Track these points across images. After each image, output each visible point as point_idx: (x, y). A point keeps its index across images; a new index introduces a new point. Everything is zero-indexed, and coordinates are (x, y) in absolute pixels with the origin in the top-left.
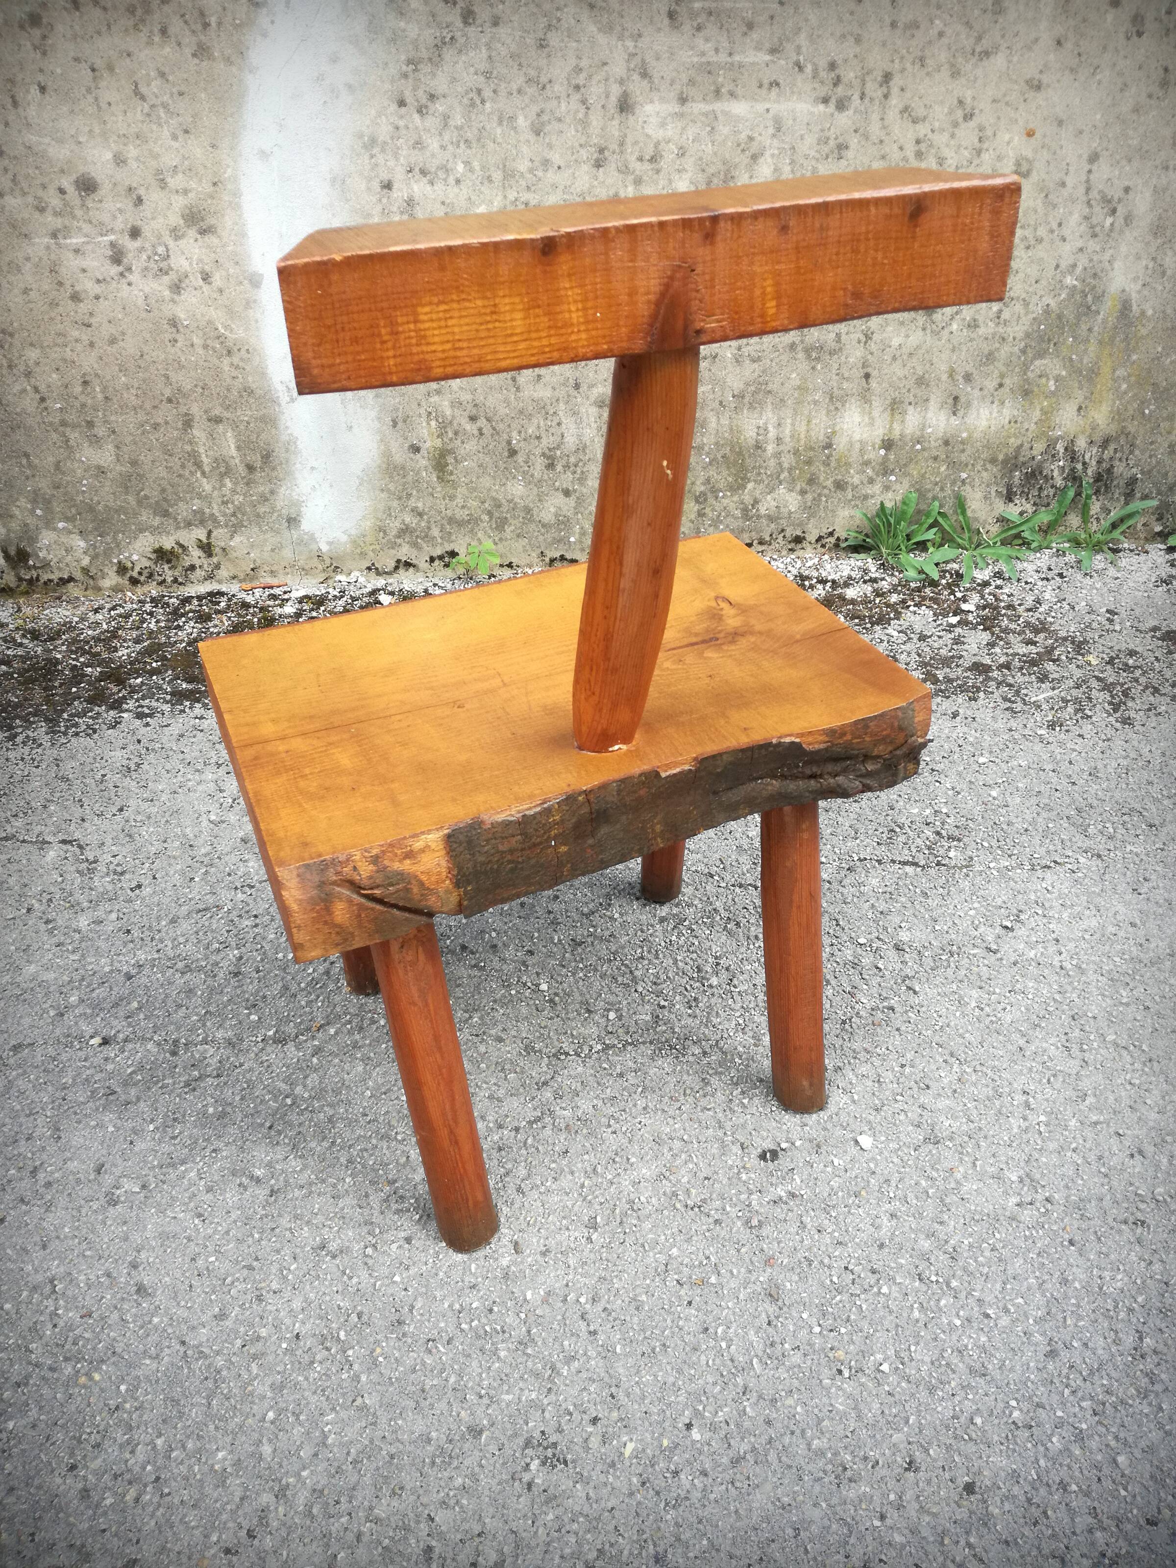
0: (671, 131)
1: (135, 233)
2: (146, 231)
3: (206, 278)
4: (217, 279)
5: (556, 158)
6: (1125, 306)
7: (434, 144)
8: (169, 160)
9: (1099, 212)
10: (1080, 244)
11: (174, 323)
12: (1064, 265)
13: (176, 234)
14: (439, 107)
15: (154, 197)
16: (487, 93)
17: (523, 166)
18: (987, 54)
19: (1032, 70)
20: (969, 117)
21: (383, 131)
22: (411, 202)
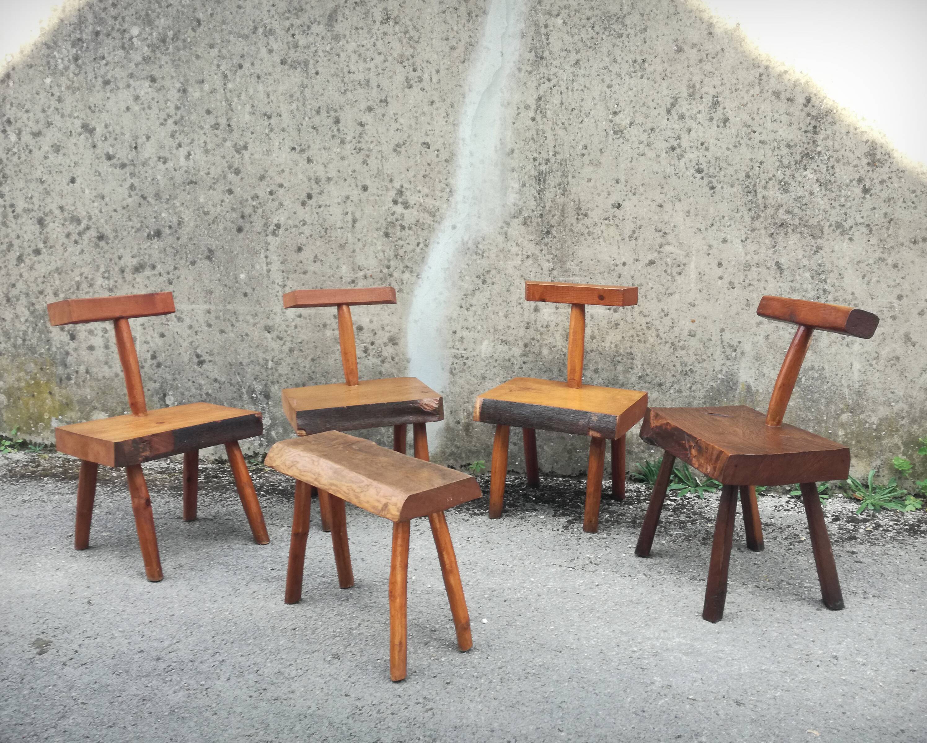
0: (553, 318)
1: (372, 343)
2: (376, 343)
3: (393, 359)
4: (396, 360)
5: (512, 325)
7: (471, 320)
8: (386, 322)
9: (729, 351)
10: (722, 362)
11: (380, 373)
12: (716, 370)
13: (385, 345)
14: (473, 308)
15: (380, 333)
16: (489, 305)
17: (501, 328)
18: (671, 294)
19: (690, 300)
20: (667, 315)
21: (455, 315)
22: (462, 338)
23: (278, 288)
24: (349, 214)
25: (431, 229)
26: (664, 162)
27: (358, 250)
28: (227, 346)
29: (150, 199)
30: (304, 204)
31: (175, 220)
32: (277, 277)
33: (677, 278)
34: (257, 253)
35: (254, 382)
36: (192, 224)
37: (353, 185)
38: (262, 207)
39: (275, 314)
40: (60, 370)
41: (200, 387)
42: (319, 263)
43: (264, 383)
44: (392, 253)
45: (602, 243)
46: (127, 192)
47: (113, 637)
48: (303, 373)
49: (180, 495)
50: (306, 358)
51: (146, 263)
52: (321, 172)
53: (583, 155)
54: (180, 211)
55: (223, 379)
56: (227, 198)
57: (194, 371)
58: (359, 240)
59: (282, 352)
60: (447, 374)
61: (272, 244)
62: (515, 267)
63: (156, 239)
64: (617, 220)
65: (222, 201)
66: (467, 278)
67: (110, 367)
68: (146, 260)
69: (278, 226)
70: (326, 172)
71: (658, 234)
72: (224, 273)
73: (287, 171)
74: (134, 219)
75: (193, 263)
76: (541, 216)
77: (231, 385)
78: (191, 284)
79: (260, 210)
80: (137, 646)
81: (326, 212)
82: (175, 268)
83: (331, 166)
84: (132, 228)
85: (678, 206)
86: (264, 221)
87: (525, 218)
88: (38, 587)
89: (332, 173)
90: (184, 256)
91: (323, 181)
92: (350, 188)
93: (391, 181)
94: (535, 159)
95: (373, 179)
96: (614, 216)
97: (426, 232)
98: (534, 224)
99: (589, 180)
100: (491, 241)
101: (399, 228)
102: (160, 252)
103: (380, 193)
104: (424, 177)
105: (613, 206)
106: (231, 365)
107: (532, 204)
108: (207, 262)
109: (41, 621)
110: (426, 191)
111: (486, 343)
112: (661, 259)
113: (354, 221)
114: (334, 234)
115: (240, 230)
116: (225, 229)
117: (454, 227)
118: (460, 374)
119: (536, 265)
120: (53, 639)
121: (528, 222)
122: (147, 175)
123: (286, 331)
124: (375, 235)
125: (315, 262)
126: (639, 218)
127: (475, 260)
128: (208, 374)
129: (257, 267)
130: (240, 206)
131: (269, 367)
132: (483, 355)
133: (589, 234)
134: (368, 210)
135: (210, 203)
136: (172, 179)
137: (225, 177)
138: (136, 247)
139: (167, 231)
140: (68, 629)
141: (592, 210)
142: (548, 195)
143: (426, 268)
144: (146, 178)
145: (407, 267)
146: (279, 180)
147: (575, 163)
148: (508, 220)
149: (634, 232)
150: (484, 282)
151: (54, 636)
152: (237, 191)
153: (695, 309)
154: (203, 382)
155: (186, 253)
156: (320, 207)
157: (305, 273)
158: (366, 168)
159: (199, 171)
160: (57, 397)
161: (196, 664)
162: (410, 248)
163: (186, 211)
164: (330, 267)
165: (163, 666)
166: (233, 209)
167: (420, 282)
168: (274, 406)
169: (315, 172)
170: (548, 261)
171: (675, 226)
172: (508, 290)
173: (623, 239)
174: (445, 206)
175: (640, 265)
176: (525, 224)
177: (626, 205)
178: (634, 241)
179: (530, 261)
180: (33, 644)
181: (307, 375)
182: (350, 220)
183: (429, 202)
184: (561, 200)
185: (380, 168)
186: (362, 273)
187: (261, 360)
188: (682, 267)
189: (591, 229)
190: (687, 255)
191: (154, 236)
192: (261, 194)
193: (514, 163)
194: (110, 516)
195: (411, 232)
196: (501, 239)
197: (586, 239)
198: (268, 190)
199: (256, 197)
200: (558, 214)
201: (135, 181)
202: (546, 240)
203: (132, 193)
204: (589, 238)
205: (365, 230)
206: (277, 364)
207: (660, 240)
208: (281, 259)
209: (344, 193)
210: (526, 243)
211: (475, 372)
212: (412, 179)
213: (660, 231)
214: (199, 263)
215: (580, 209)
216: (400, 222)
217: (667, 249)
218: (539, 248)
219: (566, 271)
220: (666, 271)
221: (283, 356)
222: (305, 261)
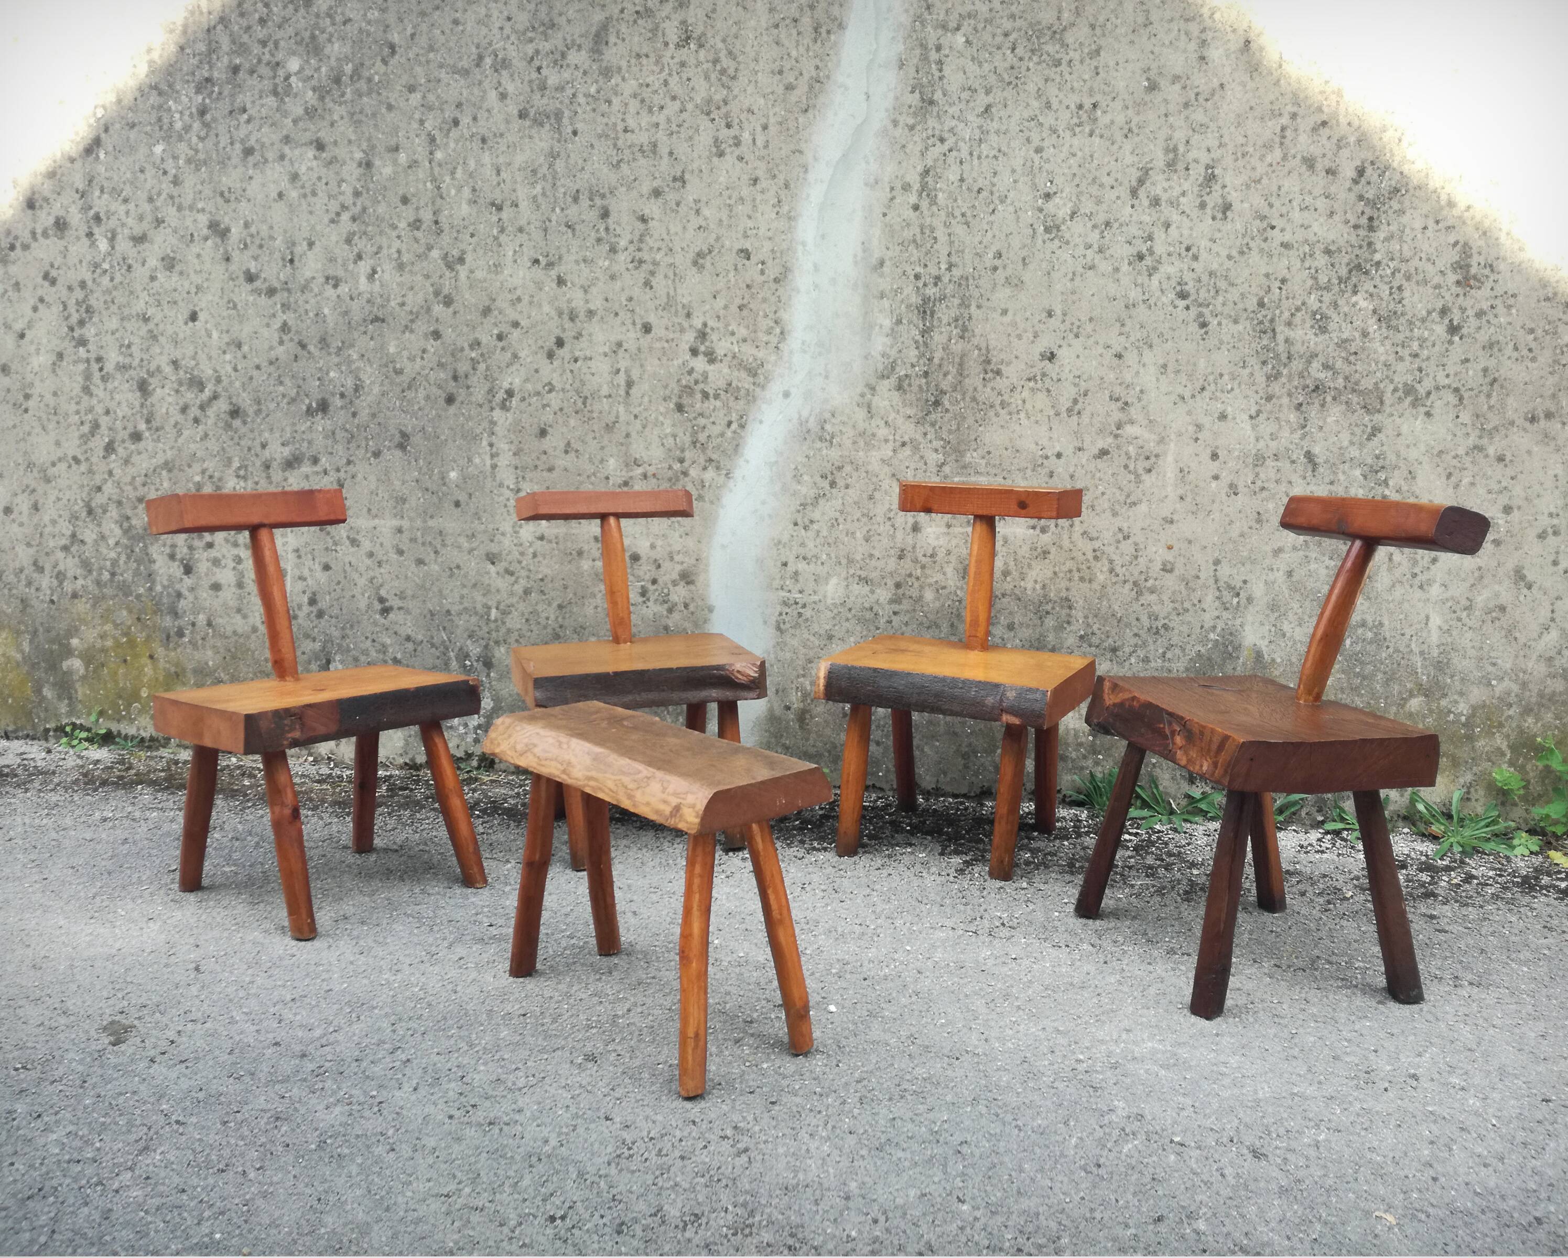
0: (942, 541)
1: (654, 582)
2: (660, 581)
3: (686, 606)
4: (692, 607)
5: (877, 553)
6: (1259, 655)
7: (811, 544)
8: (677, 547)
9: (1227, 596)
10: (1216, 613)
11: (666, 628)
12: (1206, 626)
13: (675, 583)
14: (815, 526)
15: (666, 565)
16: (841, 520)
17: (858, 557)
18: (1135, 504)
19: (1166, 513)
20: (1126, 538)
21: (785, 538)
22: (796, 573)
23: (508, 493)
24: (622, 373)
25: (751, 398)
26: (1126, 281)
27: (634, 434)
28: (428, 585)
29: (311, 348)
30: (550, 355)
31: (350, 382)
32: (507, 477)
33: (1145, 477)
34: (476, 438)
35: (469, 642)
36: (376, 390)
37: (628, 322)
38: (485, 361)
39: (503, 534)
40: (168, 621)
41: (384, 649)
42: (573, 454)
43: (483, 643)
44: (687, 439)
45: (1024, 421)
46: (276, 336)
47: (232, 1021)
48: (545, 627)
49: (348, 814)
50: (550, 604)
51: (303, 454)
52: (578, 300)
53: (995, 269)
54: (358, 368)
55: (420, 637)
56: (432, 346)
57: (375, 624)
58: (636, 417)
59: (512, 594)
60: (772, 631)
61: (500, 423)
62: (883, 461)
63: (320, 415)
64: (1047, 380)
65: (424, 351)
66: (806, 478)
67: (245, 617)
68: (304, 450)
69: (510, 393)
70: (587, 302)
71: (1114, 406)
72: (425, 470)
73: (526, 299)
74: (288, 381)
75: (377, 454)
76: (926, 374)
77: (433, 645)
78: (373, 487)
79: (482, 367)
80: (271, 1036)
81: (585, 370)
82: (349, 462)
83: (594, 290)
84: (284, 396)
85: (1148, 356)
86: (488, 385)
87: (900, 379)
88: (117, 946)
89: (596, 304)
90: (363, 444)
91: (582, 315)
92: (624, 329)
93: (688, 315)
94: (917, 277)
95: (660, 312)
96: (1044, 375)
97: (742, 402)
98: (915, 388)
99: (1005, 312)
100: (845, 419)
101: (699, 396)
102: (326, 437)
103: (671, 336)
104: (741, 308)
105: (1043, 356)
106: (432, 615)
107: (913, 354)
108: (398, 453)
109: (120, 995)
110: (742, 332)
111: (834, 581)
112: (1118, 447)
113: (630, 384)
114: (597, 407)
115: (450, 400)
116: (428, 398)
117: (787, 395)
118: (792, 631)
119: (917, 457)
120: (136, 1022)
121: (905, 384)
122: (308, 307)
123: (520, 562)
124: (662, 409)
125: (566, 452)
126: (1085, 377)
127: (820, 450)
128: (397, 628)
129: (477, 460)
130: (450, 359)
131: (493, 617)
132: (829, 601)
133: (1003, 405)
134: (652, 365)
135: (405, 354)
136: (346, 313)
137: (429, 310)
138: (288, 429)
139: (338, 402)
140: (162, 1008)
141: (1009, 364)
142: (938, 338)
143: (741, 462)
144: (306, 312)
145: (711, 460)
146: (512, 315)
147: (981, 282)
148: (873, 381)
149: (1075, 401)
150: (833, 484)
151: (139, 1018)
152: (448, 333)
153: (1173, 527)
154: (388, 641)
155: (366, 439)
156: (576, 361)
157: (550, 470)
158: (649, 294)
159: (388, 300)
160: (162, 664)
161: (364, 1064)
162: (716, 430)
163: (368, 369)
164: (591, 460)
165: (311, 1066)
166: (441, 365)
167: (731, 483)
168: (499, 679)
169: (569, 301)
170: (936, 450)
171: (1142, 391)
172: (871, 498)
173: (1058, 414)
174: (773, 358)
175: (1084, 457)
176: (899, 388)
177: (1064, 355)
178: (1075, 418)
179: (907, 451)
180: (105, 1029)
181: (549, 630)
182: (623, 383)
183: (748, 351)
184: (957, 347)
185: (672, 293)
186: (639, 471)
187: (479, 606)
188: (1153, 459)
189: (1006, 397)
190: (1162, 441)
191: (317, 411)
192: (485, 339)
193: (884, 284)
194: (237, 843)
195: (718, 403)
196: (861, 414)
197: (997, 415)
198: (496, 332)
199: (476, 344)
200: (953, 370)
201: (290, 317)
202: (933, 416)
203: (285, 338)
204: (1002, 412)
205: (646, 399)
206: (504, 613)
207: (1117, 416)
208: (513, 447)
209: (614, 338)
210: (900, 421)
211: (815, 627)
212: (722, 313)
213: (1117, 400)
214: (387, 455)
215: (988, 362)
216: (701, 386)
217: (1129, 430)
218: (921, 429)
219: (964, 467)
220: (1126, 467)
221: (514, 600)
222: (550, 451)
